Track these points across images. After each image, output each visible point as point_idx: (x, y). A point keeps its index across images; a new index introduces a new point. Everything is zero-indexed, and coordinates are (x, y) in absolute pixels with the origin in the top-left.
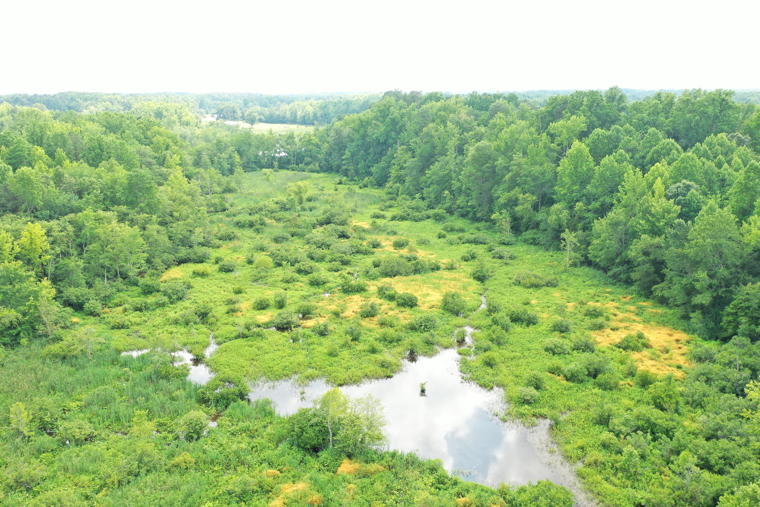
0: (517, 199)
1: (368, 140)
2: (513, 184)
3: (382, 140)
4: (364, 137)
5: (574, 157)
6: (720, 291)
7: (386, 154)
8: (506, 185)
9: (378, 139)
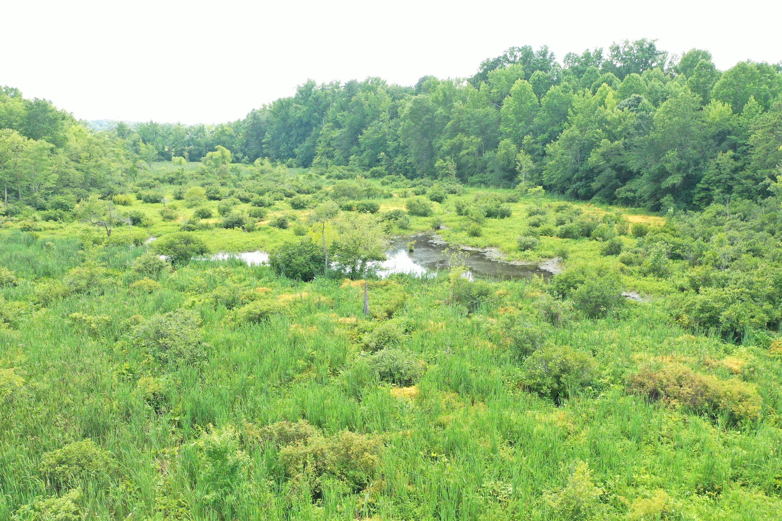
0: (461, 144)
1: (290, 121)
2: (456, 130)
3: (305, 120)
4: (284, 120)
5: (518, 94)
6: (690, 171)
7: (310, 135)
8: (448, 134)
9: (300, 119)
